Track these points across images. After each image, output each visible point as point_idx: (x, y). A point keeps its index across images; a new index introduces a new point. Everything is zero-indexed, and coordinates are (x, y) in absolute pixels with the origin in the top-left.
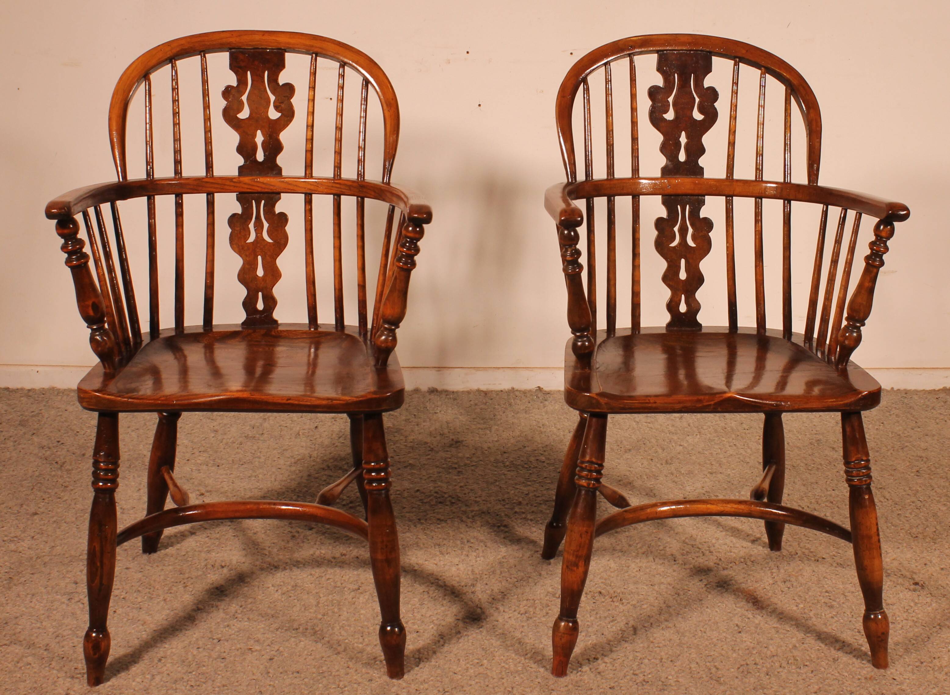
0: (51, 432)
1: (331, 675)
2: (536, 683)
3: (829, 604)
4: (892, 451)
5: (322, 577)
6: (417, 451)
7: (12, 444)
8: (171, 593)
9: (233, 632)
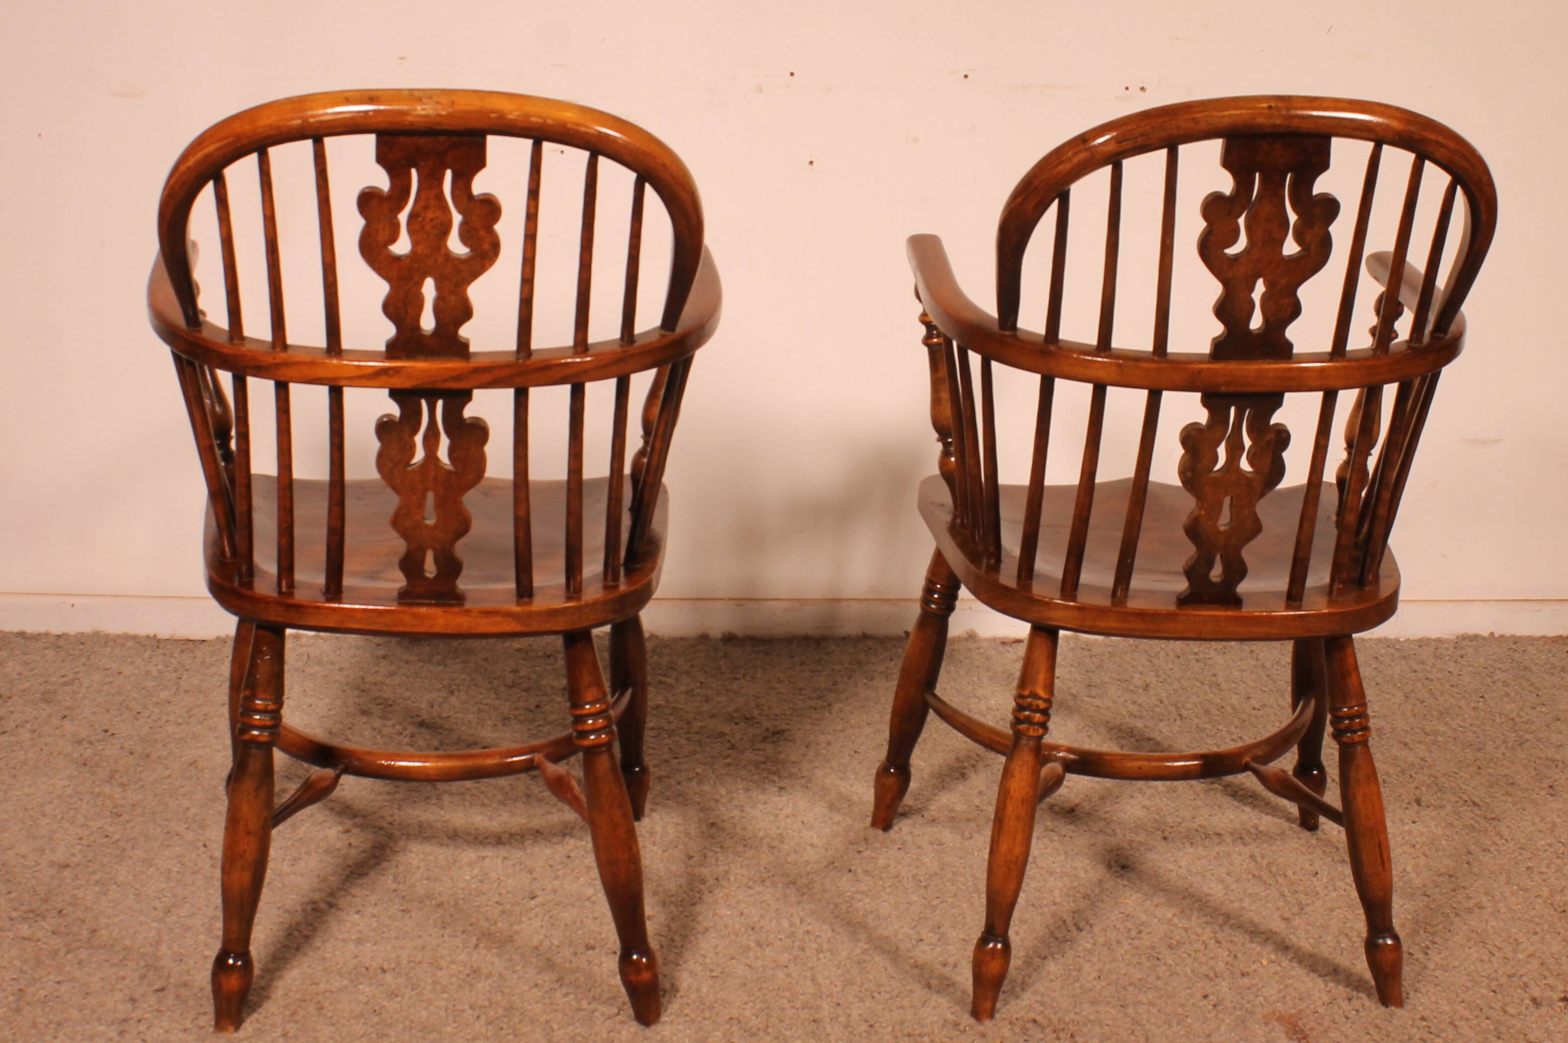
0: (94, 713)
6: (708, 749)
7: (28, 735)
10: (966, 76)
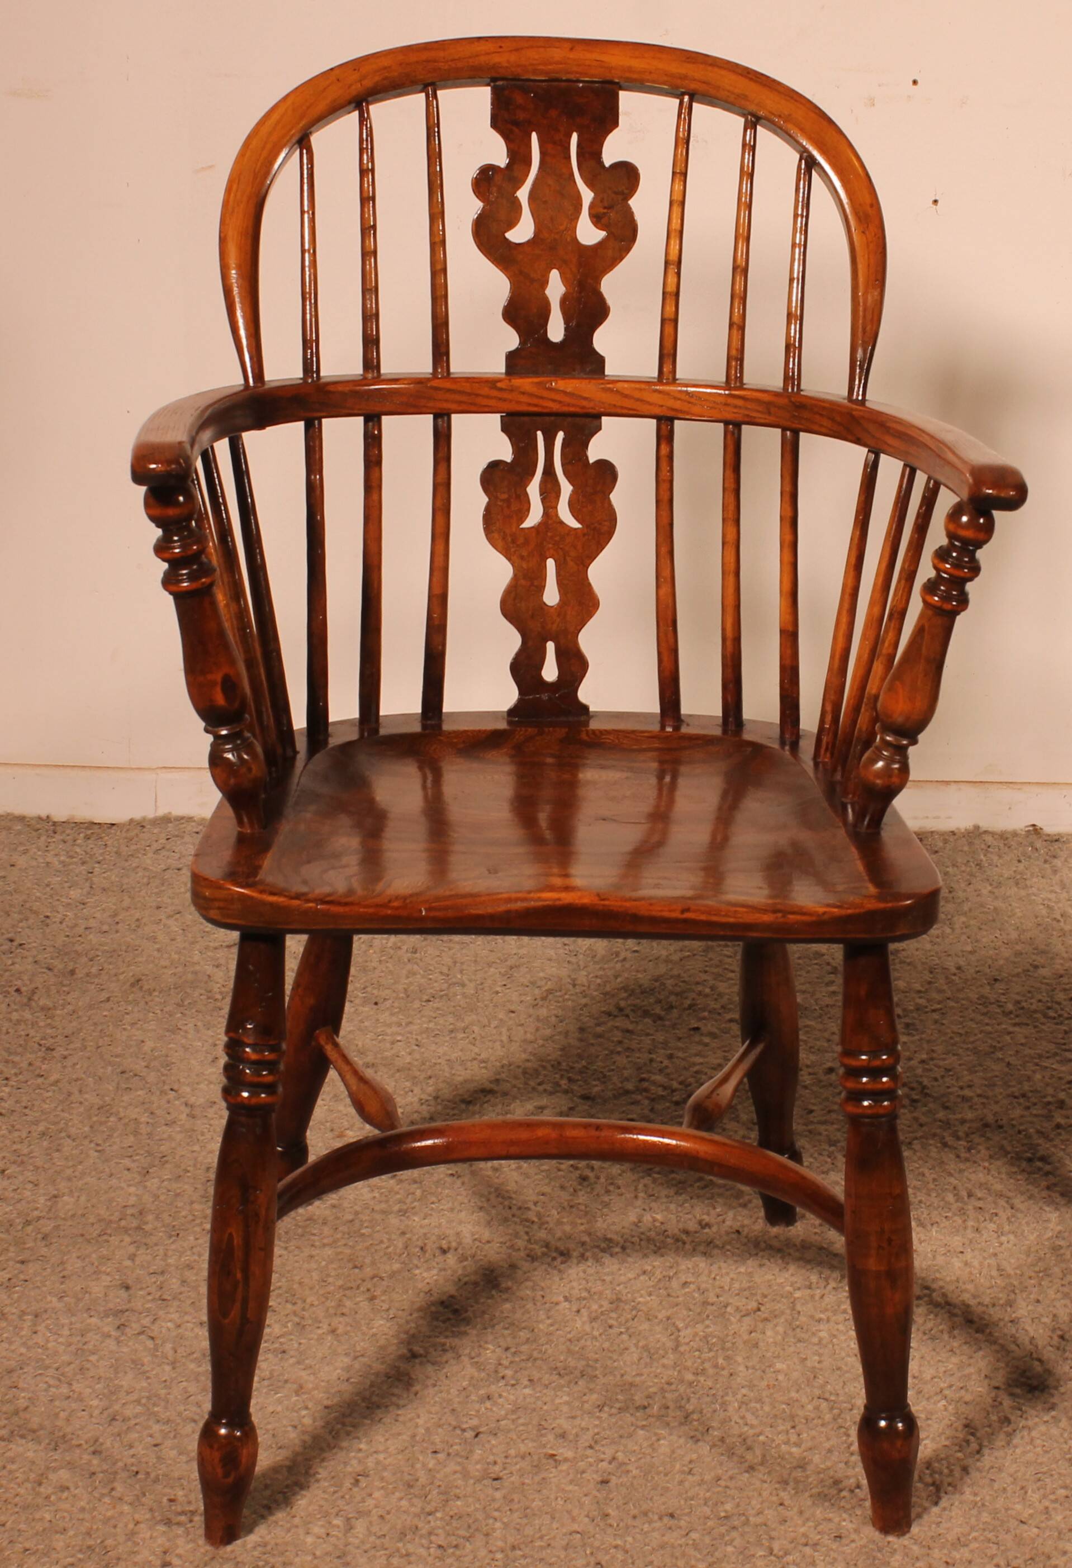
1: (746, 1523)
5: (670, 1278)
8: (343, 1314)
9: (503, 1413)
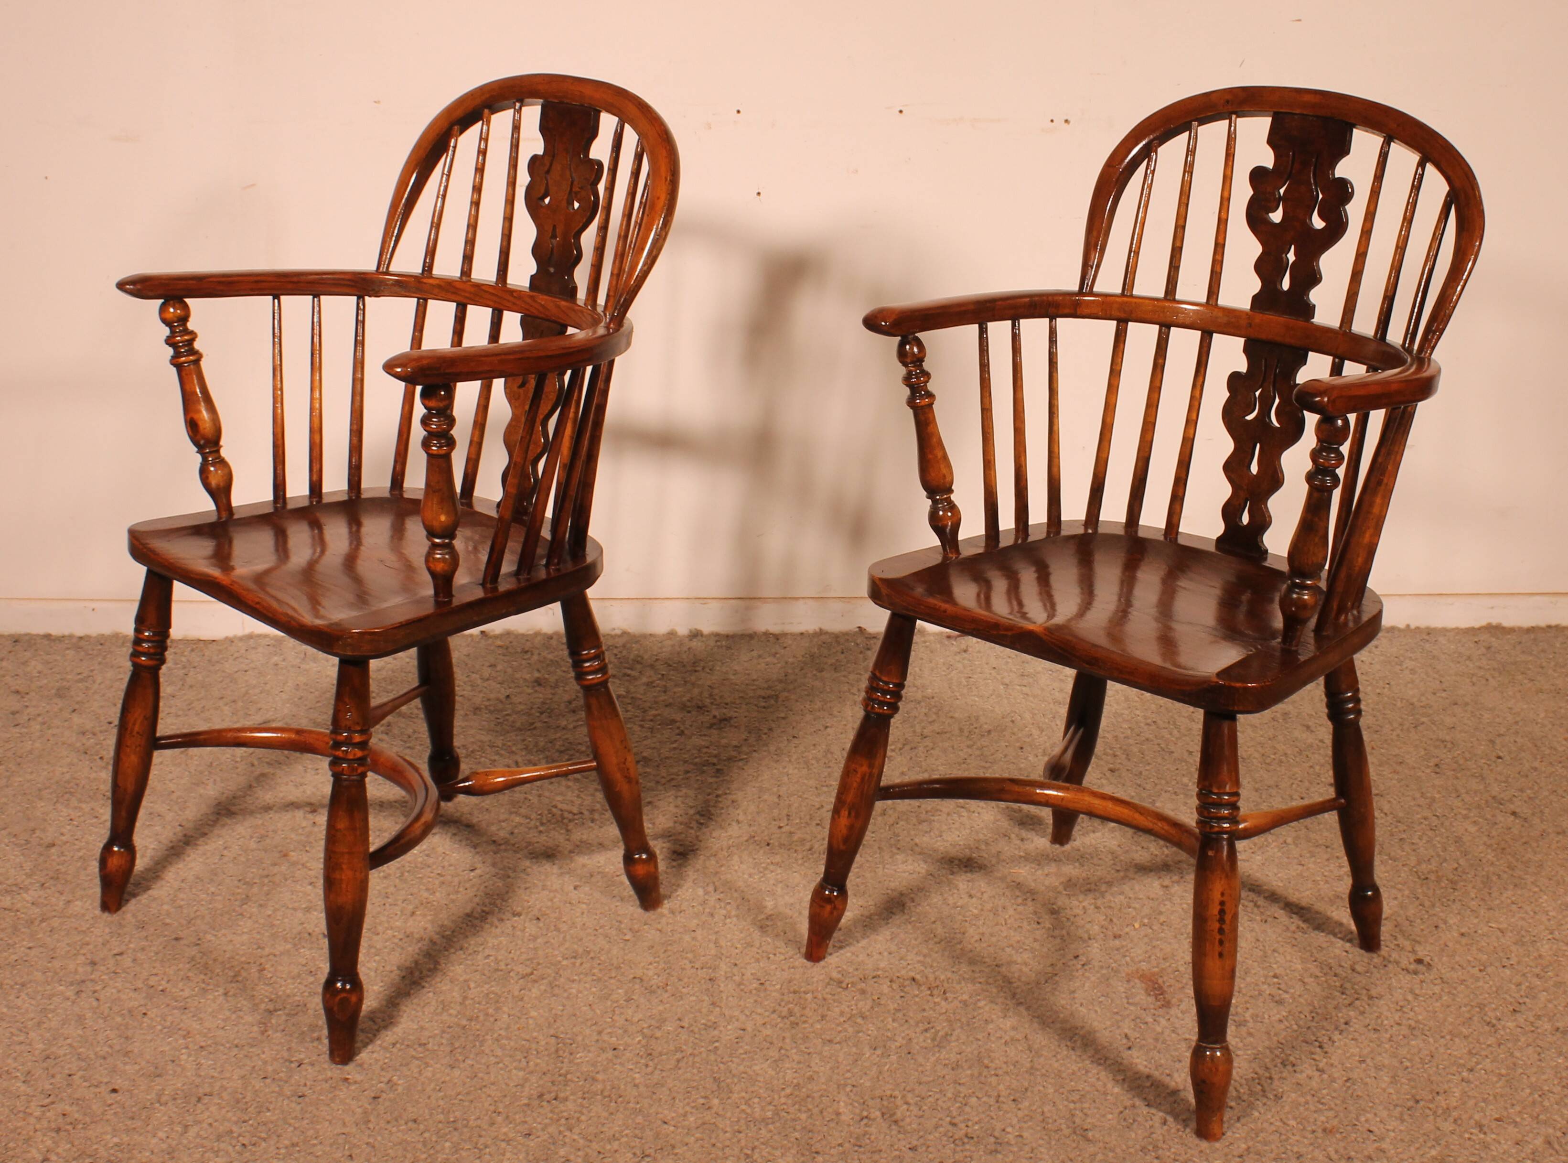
1: (466, 1126)
2: (792, 1139)
3: (1277, 998)
4: (1398, 731)
7: (38, 727)
10: (901, 112)
